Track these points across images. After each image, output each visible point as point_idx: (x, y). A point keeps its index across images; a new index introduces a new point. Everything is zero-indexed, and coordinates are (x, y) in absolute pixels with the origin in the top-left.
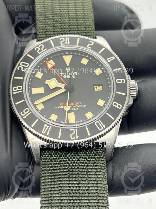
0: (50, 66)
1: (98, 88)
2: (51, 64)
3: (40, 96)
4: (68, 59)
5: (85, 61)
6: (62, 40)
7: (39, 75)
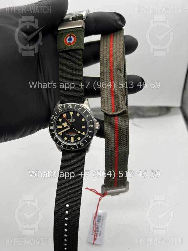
0: (64, 116)
1: (83, 127)
2: (65, 115)
3: (60, 130)
4: (71, 113)
5: (78, 115)
6: (69, 105)
7: (60, 120)
